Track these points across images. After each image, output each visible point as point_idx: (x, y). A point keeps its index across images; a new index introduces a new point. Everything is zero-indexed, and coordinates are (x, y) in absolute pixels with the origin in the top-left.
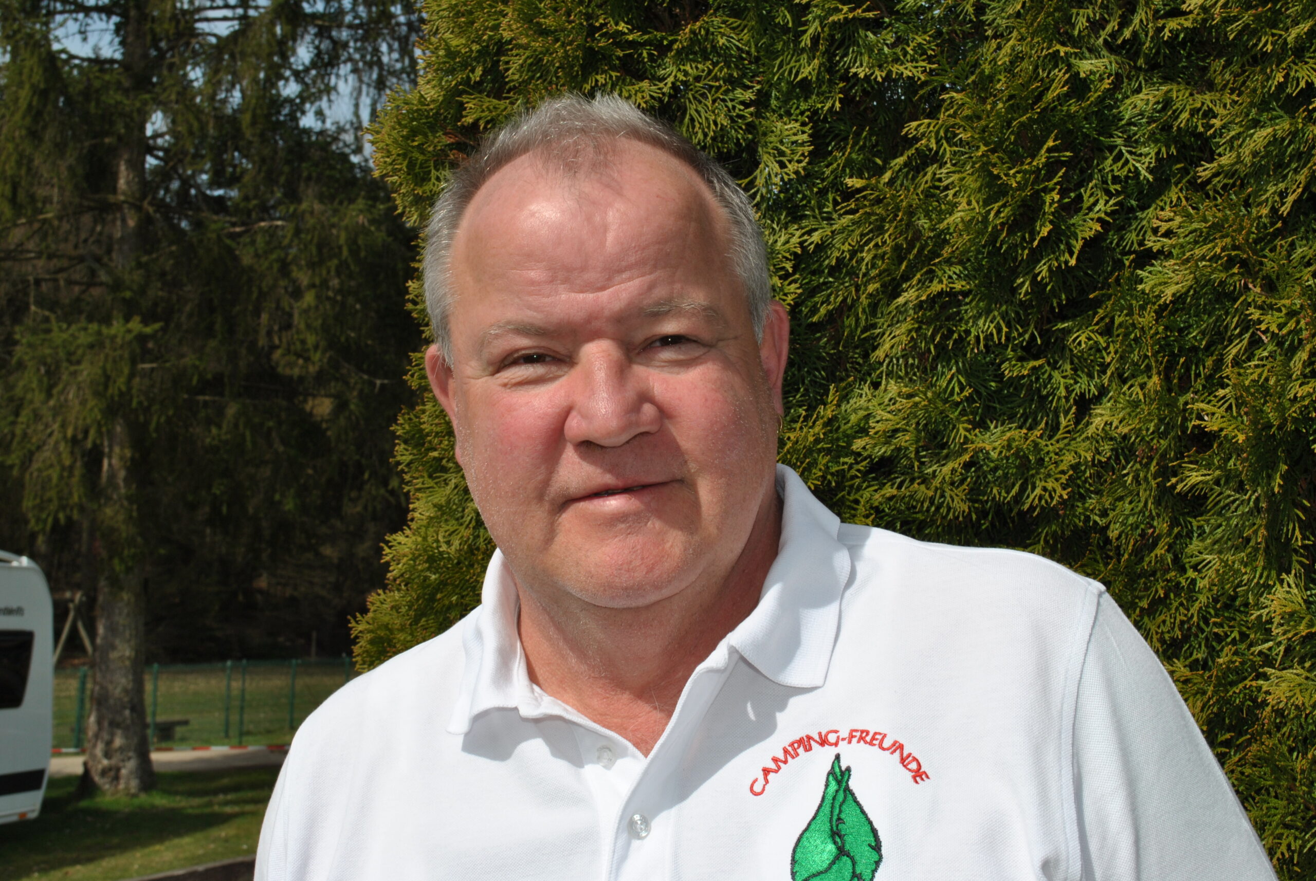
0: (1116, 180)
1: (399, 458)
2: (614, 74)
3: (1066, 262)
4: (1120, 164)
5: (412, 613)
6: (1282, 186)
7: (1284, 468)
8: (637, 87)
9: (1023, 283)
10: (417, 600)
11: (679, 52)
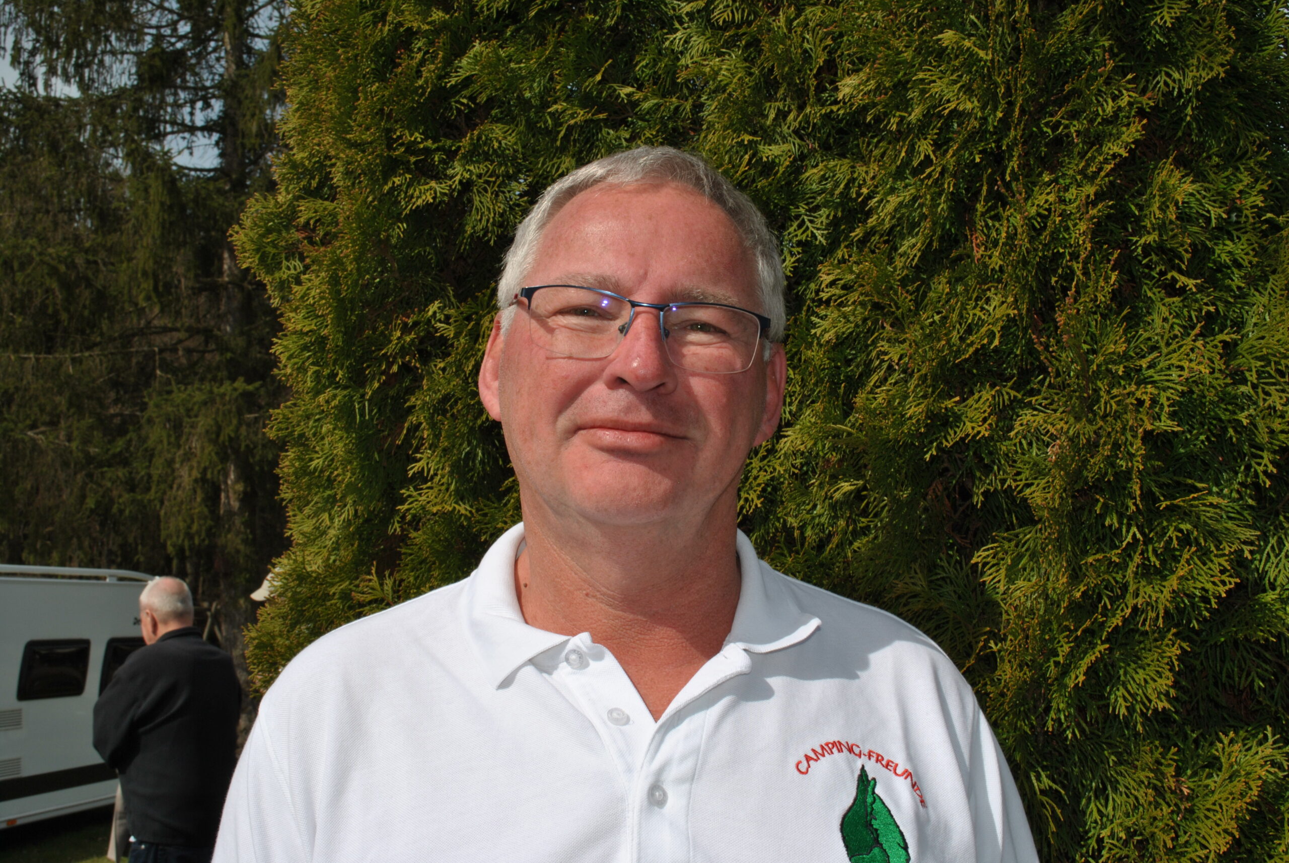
1: (283, 496)
2: (408, 176)
4: (802, 230)
8: (427, 187)
11: (464, 157)
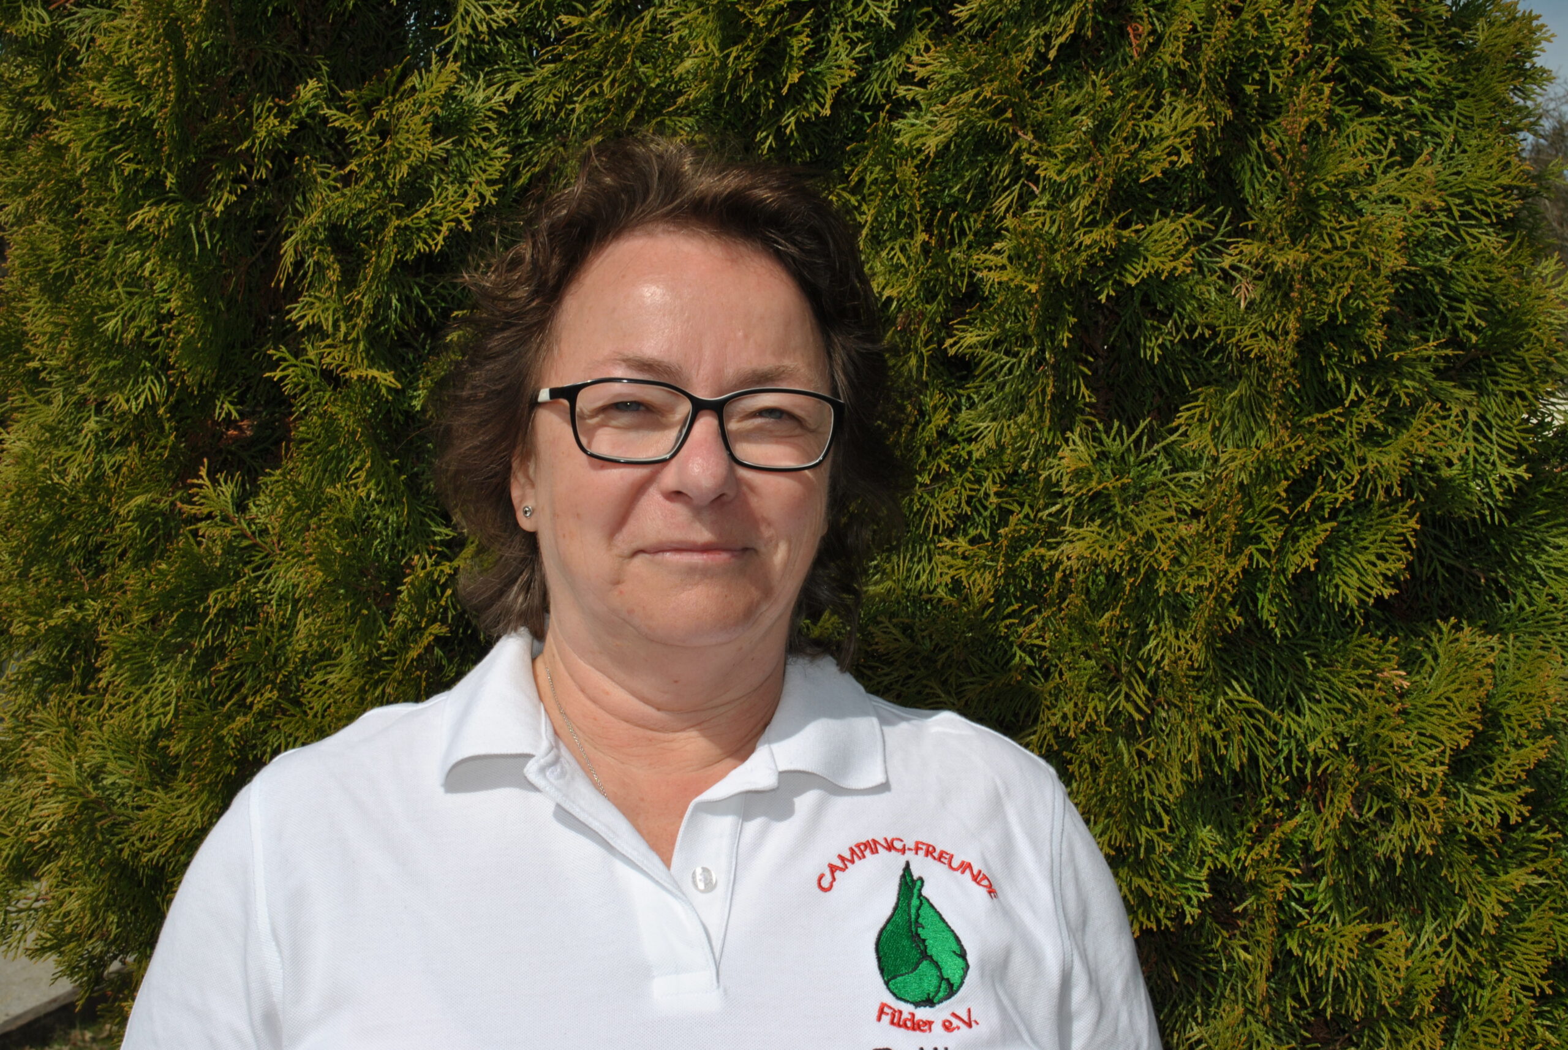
0: (857, 26)
3: (817, 114)
4: (860, 9)
5: (20, 561)
6: (1046, 29)
7: (1072, 320)
9: (767, 137)
10: (27, 544)
